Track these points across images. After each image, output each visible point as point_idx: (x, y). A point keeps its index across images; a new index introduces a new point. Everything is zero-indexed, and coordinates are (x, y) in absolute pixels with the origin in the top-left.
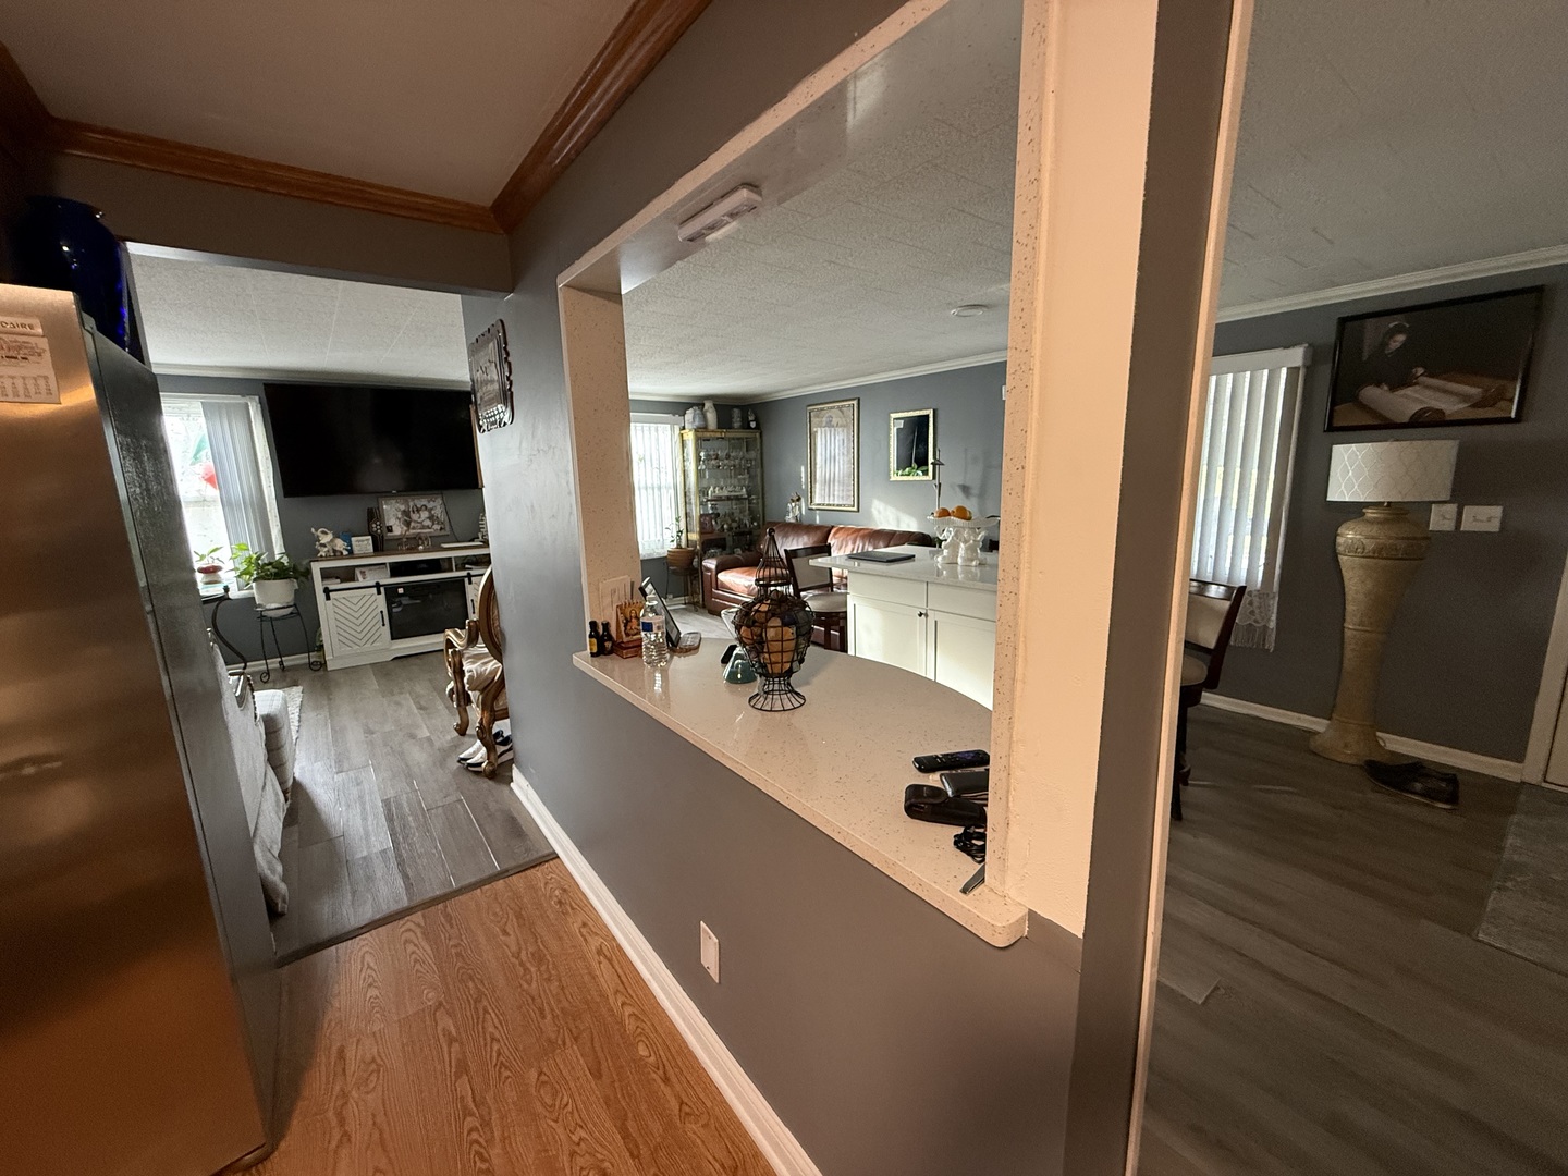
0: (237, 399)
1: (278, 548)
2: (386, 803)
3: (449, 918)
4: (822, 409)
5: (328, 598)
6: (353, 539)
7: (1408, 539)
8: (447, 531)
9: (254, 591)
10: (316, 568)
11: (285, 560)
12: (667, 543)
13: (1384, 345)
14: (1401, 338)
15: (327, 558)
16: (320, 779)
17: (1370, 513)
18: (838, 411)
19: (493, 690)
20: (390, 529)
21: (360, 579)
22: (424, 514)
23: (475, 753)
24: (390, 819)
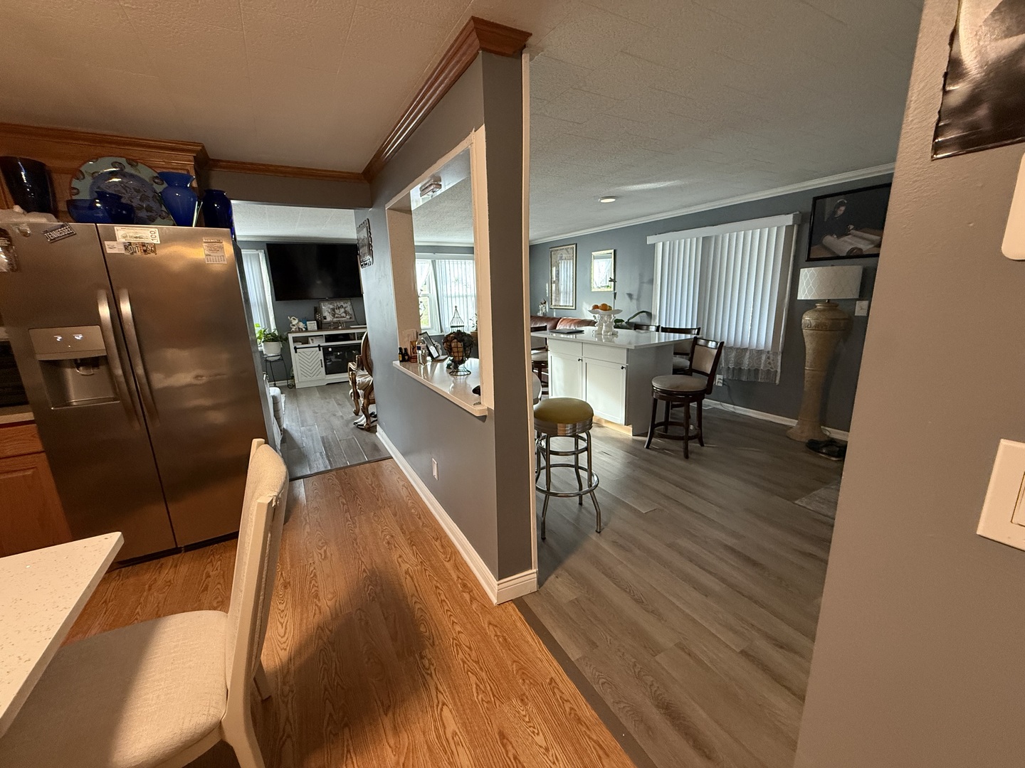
0: (254, 252)
1: (273, 327)
2: (322, 438)
3: (346, 474)
4: (557, 250)
5: (296, 352)
6: (308, 322)
7: (832, 319)
8: (353, 320)
9: (263, 348)
10: (291, 336)
11: (276, 333)
12: (470, 328)
13: (835, 212)
14: (843, 208)
15: (295, 332)
16: (294, 428)
17: (819, 306)
18: (565, 251)
19: (369, 389)
20: (325, 318)
21: (311, 341)
22: (342, 310)
23: (361, 421)
24: (324, 443)
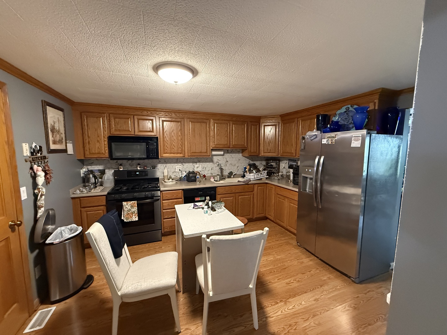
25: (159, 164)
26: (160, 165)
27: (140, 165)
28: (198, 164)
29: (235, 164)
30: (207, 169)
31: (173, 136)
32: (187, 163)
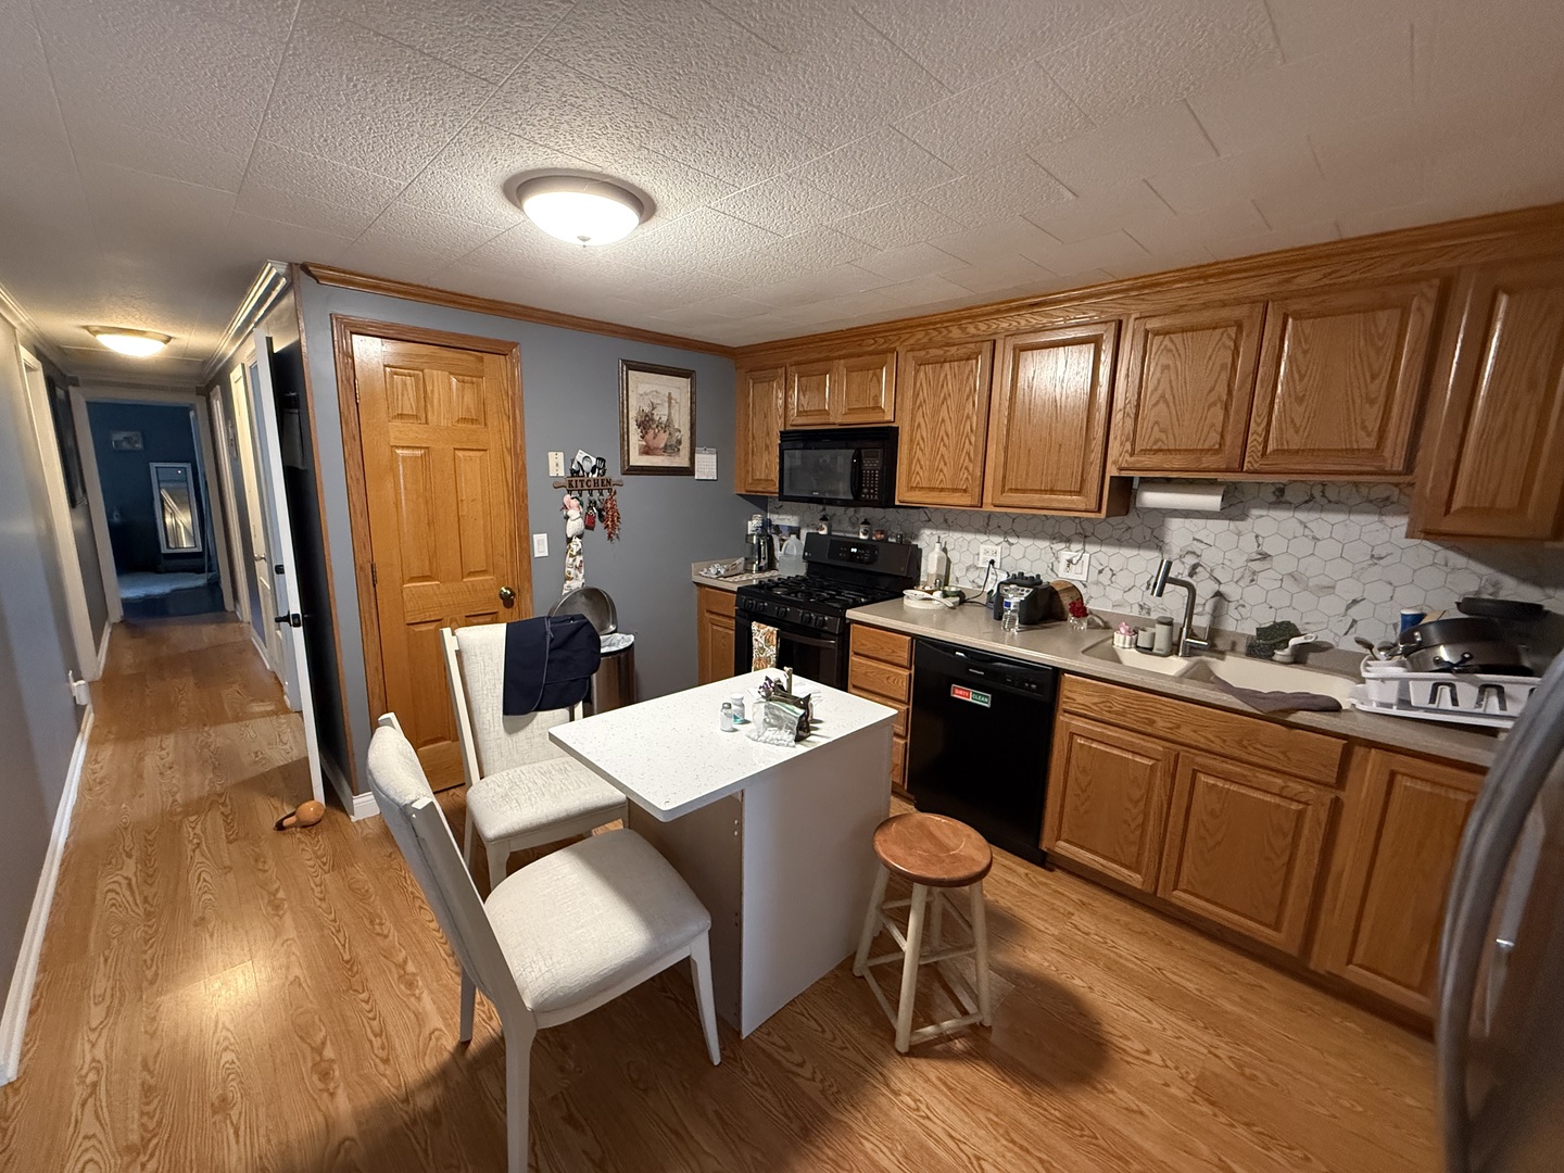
25: (925, 527)
26: (927, 532)
27: (868, 523)
28: (1076, 547)
29: (1326, 582)
30: (1123, 580)
31: (943, 421)
32: (1025, 537)
